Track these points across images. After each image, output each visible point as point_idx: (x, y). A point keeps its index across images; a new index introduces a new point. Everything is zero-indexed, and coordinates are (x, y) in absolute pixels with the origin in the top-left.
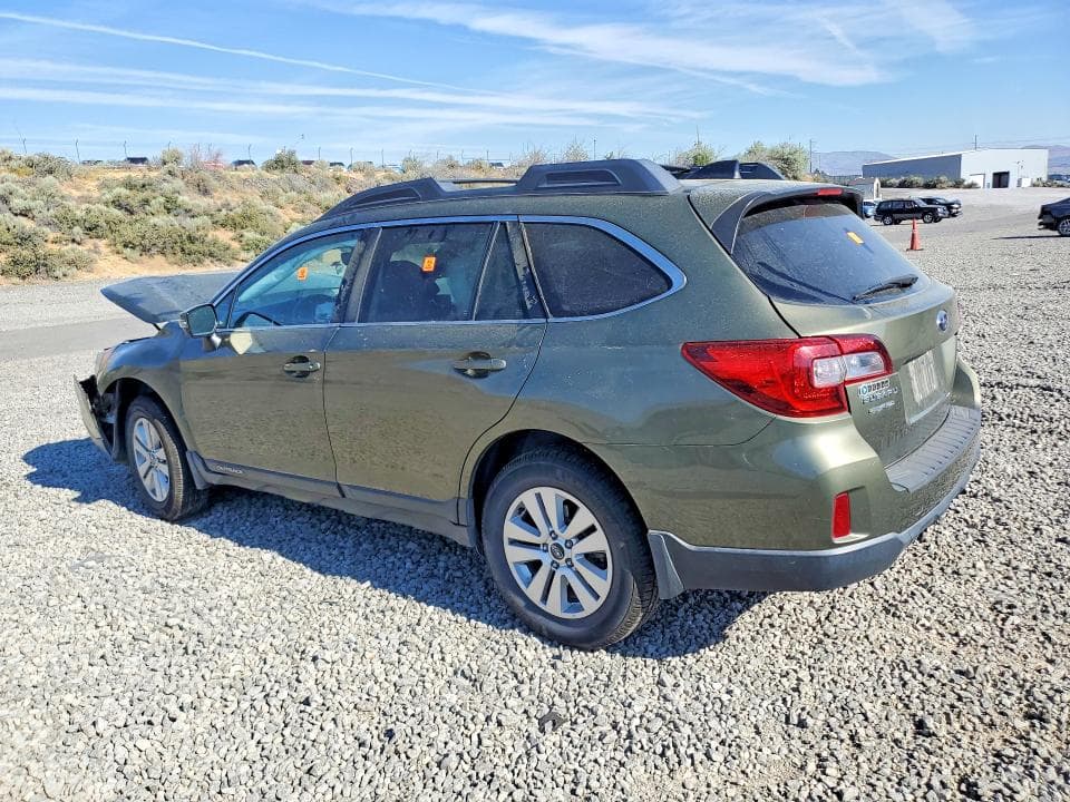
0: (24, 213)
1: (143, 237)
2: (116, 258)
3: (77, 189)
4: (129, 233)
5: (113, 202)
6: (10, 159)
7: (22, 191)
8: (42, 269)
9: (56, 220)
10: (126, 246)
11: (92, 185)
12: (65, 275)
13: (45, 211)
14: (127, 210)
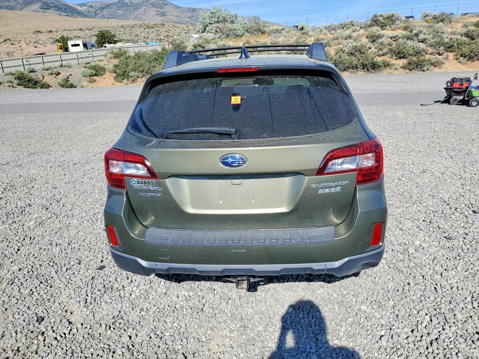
0: (422, 41)
1: (471, 52)
2: (456, 61)
3: (452, 28)
4: (466, 50)
5: (465, 34)
6: (427, 16)
7: (425, 31)
8: (419, 66)
9: (435, 44)
10: (461, 56)
11: (459, 25)
12: (428, 70)
13: (432, 40)
14: (471, 37)
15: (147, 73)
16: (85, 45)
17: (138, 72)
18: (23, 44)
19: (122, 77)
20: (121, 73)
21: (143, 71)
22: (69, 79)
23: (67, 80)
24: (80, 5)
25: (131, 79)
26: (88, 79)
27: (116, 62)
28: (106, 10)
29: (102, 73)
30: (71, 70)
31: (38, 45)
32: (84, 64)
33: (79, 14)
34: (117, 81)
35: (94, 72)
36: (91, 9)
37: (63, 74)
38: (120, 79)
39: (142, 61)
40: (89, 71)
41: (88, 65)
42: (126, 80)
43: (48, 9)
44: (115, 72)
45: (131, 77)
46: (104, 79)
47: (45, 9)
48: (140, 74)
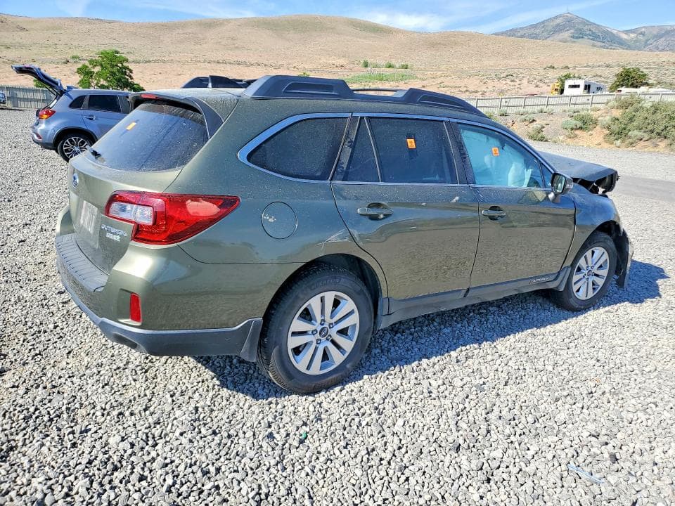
15: (659, 134)
16: (587, 87)
17: (645, 132)
18: (525, 81)
19: (617, 136)
20: (617, 130)
21: (652, 131)
22: (543, 130)
23: (540, 131)
24: (627, 32)
25: (628, 141)
26: (568, 132)
27: (617, 113)
28: (663, 39)
29: (591, 127)
30: (551, 118)
31: (541, 84)
32: (571, 113)
33: (622, 44)
34: (606, 142)
35: (579, 124)
36: (641, 37)
37: (538, 121)
38: (612, 137)
39: (659, 115)
40: (573, 122)
41: (575, 115)
42: (619, 141)
43: (580, 37)
44: (608, 128)
45: (630, 138)
46: (591, 135)
47: (577, 38)
48: (645, 135)
